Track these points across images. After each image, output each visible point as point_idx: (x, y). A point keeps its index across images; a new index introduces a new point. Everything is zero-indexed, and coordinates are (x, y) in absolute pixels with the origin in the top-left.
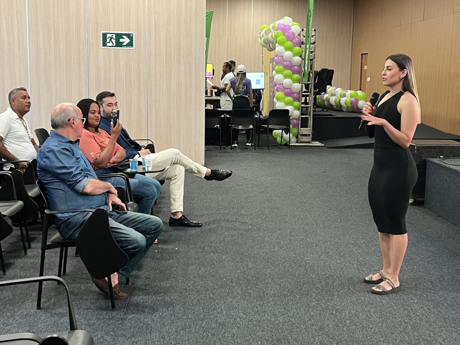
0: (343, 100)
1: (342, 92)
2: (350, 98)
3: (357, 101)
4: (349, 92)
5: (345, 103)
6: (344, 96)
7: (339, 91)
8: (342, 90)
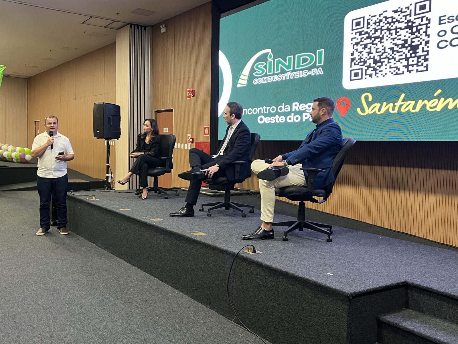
0: (13, 155)
1: (13, 148)
2: (19, 152)
3: (24, 155)
4: (18, 149)
5: (15, 157)
6: (15, 151)
7: (11, 148)
8: (13, 147)
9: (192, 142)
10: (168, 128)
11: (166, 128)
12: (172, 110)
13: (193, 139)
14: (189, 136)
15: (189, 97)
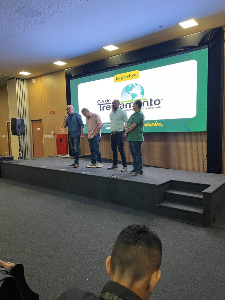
9: (54, 135)
10: (39, 128)
11: (38, 128)
12: (42, 120)
13: (55, 133)
14: (53, 132)
15: (52, 113)
